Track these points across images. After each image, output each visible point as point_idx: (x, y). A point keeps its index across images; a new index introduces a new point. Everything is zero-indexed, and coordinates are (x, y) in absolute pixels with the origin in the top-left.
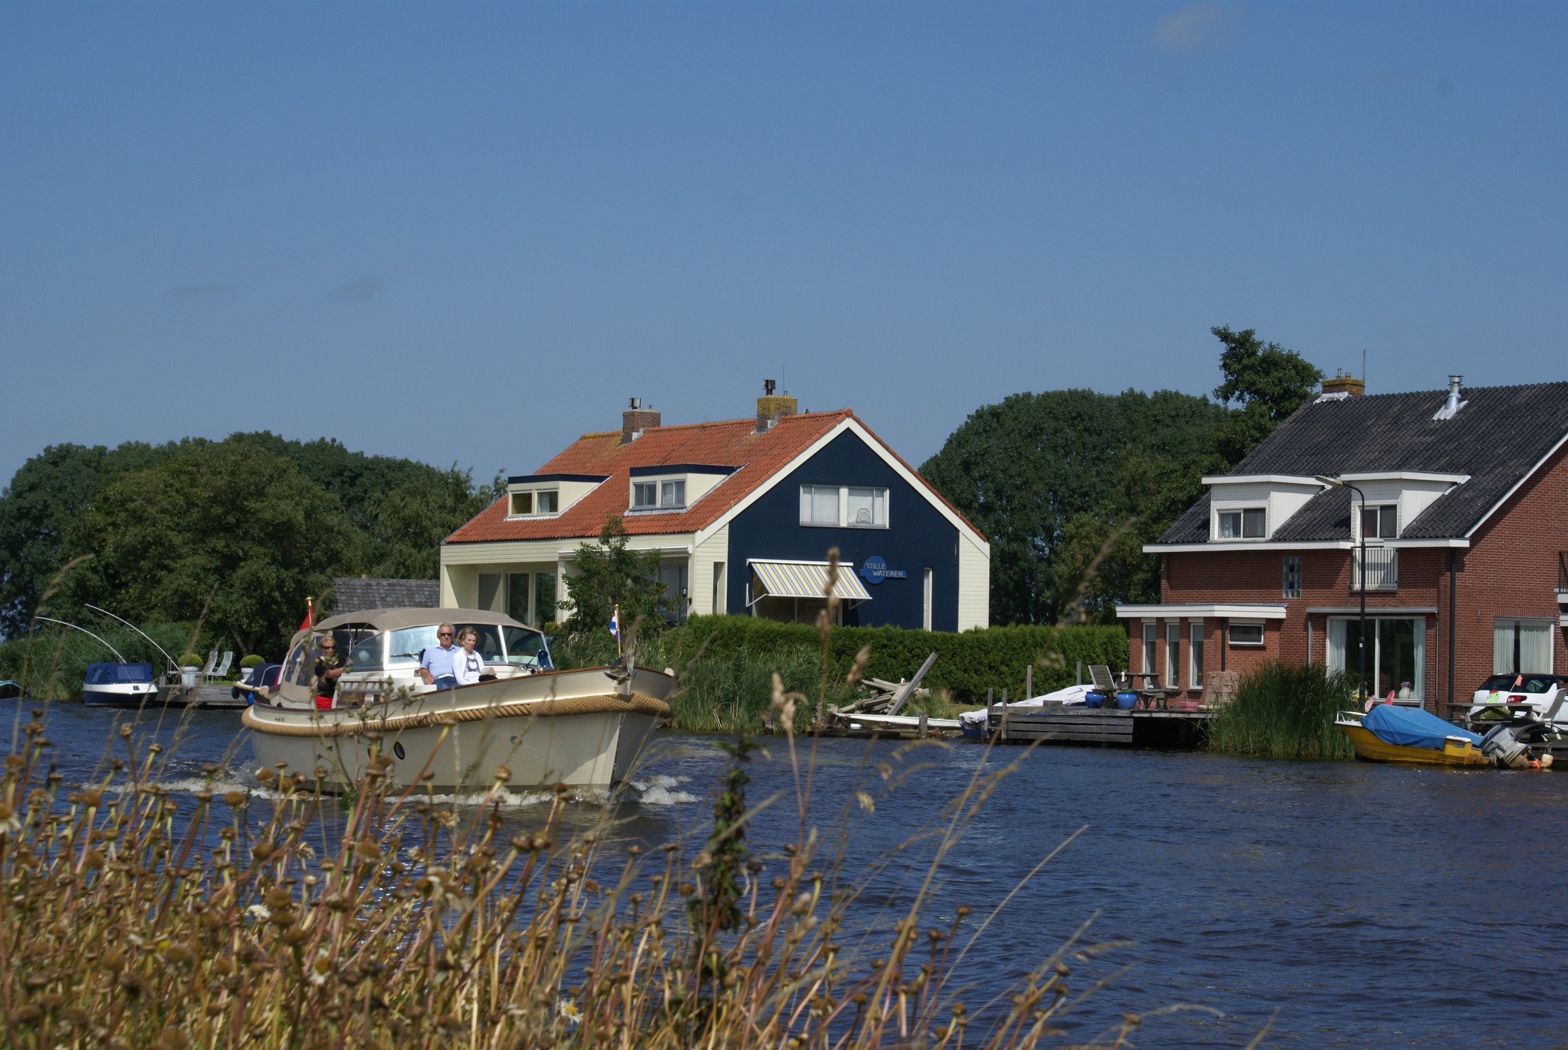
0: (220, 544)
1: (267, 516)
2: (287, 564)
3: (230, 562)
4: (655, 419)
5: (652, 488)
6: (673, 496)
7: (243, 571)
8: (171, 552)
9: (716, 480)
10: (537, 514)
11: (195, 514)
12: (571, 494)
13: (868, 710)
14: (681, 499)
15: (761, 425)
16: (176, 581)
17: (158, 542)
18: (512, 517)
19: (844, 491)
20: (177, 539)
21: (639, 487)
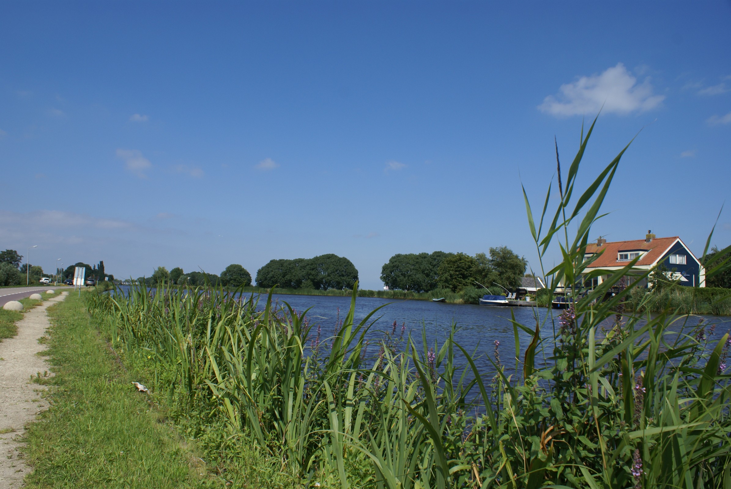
4: (605, 241)
5: (626, 255)
9: (646, 253)
15: (648, 241)
19: (677, 256)
21: (621, 255)
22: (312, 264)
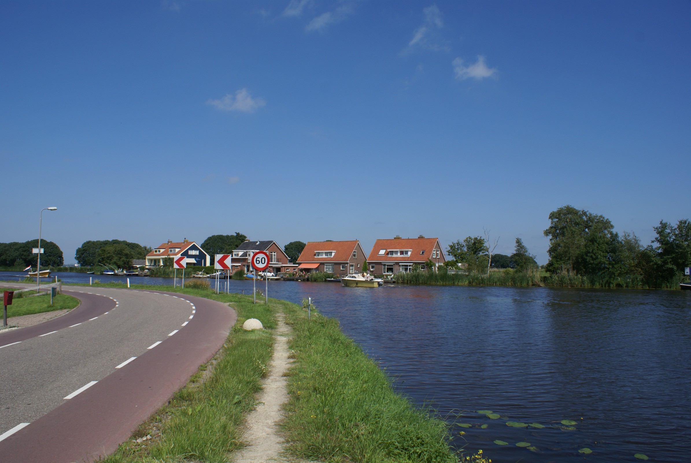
0: (119, 256)
1: (125, 253)
2: (127, 258)
3: (120, 258)
4: (171, 242)
5: (172, 250)
6: (174, 251)
7: (122, 259)
8: (113, 257)
9: (179, 249)
10: (158, 253)
11: (116, 253)
12: (162, 251)
13: (197, 275)
14: (175, 251)
15: (184, 243)
16: (114, 260)
17: (112, 256)
18: (155, 253)
19: (194, 251)
20: (114, 255)
21: (170, 250)
22: (24, 247)
